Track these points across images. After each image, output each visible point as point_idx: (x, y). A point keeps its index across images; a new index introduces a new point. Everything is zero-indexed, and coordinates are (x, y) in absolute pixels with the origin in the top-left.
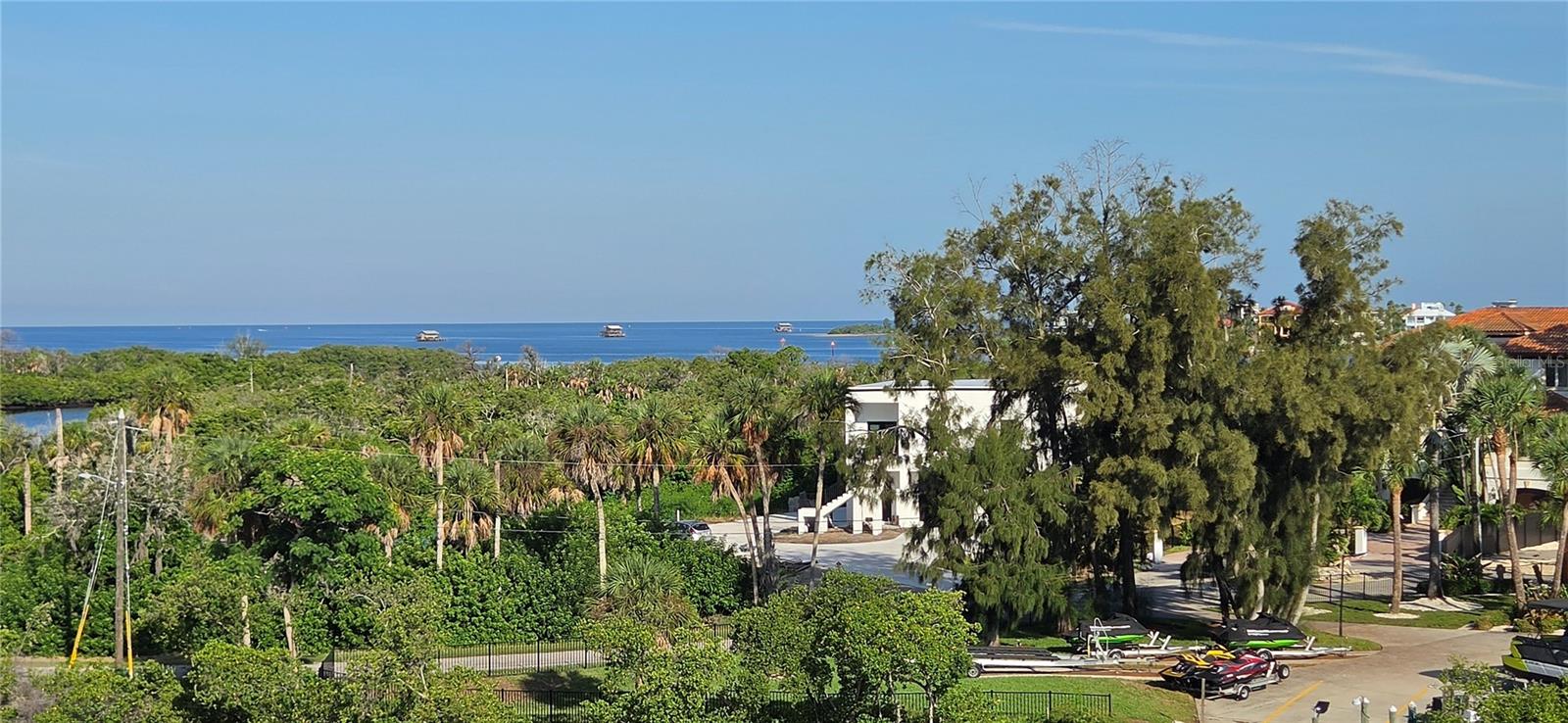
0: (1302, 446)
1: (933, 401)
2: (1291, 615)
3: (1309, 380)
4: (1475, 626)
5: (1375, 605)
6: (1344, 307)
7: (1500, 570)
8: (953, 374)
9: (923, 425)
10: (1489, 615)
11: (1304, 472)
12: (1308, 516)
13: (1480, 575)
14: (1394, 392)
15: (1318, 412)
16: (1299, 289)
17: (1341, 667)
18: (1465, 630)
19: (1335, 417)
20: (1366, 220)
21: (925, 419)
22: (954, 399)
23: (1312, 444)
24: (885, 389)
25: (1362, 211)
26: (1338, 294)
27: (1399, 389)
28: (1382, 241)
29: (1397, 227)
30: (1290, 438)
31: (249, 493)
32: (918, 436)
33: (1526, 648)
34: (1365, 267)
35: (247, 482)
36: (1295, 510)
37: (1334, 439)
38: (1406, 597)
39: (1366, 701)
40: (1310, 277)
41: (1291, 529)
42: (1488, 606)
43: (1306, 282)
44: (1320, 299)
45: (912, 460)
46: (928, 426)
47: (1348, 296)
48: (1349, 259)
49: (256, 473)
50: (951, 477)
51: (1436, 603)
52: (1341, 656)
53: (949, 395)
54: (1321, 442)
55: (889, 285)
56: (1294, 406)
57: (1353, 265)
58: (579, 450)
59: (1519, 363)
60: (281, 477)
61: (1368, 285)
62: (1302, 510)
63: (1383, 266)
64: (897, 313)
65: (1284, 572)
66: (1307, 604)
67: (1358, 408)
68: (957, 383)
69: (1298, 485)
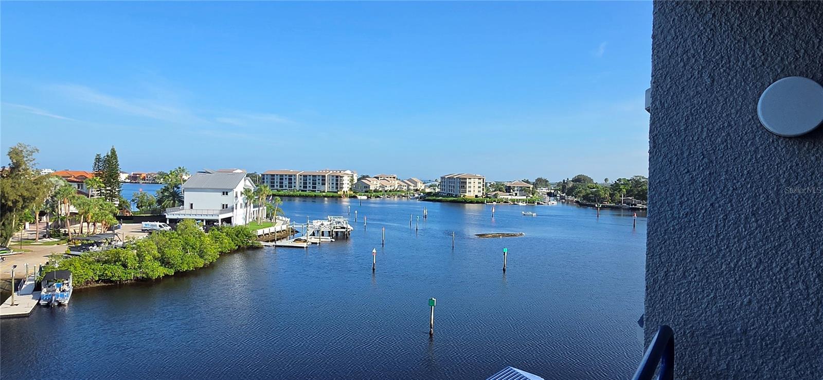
0: (10, 204)
2: (6, 245)
3: (12, 187)
4: (58, 244)
5: (31, 241)
6: (22, 169)
7: (65, 231)
10: (62, 242)
11: (10, 210)
12: (12, 220)
13: (60, 233)
14: (36, 189)
15: (14, 195)
16: (9, 164)
17: (21, 257)
18: (56, 245)
19: (19, 196)
20: (28, 148)
23: (13, 203)
25: (28, 146)
26: (20, 166)
27: (38, 189)
28: (33, 154)
29: (37, 150)
30: (6, 201)
33: (71, 249)
34: (29, 160)
36: (8, 219)
37: (19, 202)
38: (39, 239)
39: (28, 264)
40: (12, 161)
41: (6, 223)
42: (62, 240)
43: (11, 163)
44: (15, 167)
47: (23, 167)
48: (24, 157)
51: (48, 240)
52: (21, 254)
54: (15, 202)
56: (7, 193)
57: (25, 159)
59: (70, 183)
61: (29, 165)
62: (10, 219)
63: (34, 160)
65: (4, 234)
66: (11, 242)
67: (26, 194)
69: (9, 213)
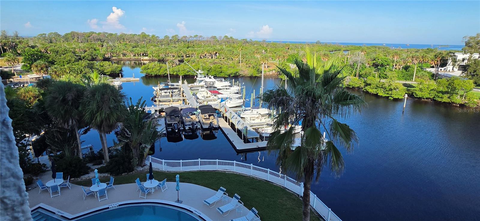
1: (470, 56)
8: (474, 52)
9: (467, 59)
21: (468, 58)
22: (473, 56)
24: (462, 54)
31: (374, 61)
32: (466, 60)
35: (374, 60)
45: (464, 63)
46: (468, 59)
49: (375, 59)
50: (471, 66)
53: (473, 55)
55: (466, 40)
58: (414, 59)
60: (378, 60)
64: (466, 44)
68: (474, 54)
